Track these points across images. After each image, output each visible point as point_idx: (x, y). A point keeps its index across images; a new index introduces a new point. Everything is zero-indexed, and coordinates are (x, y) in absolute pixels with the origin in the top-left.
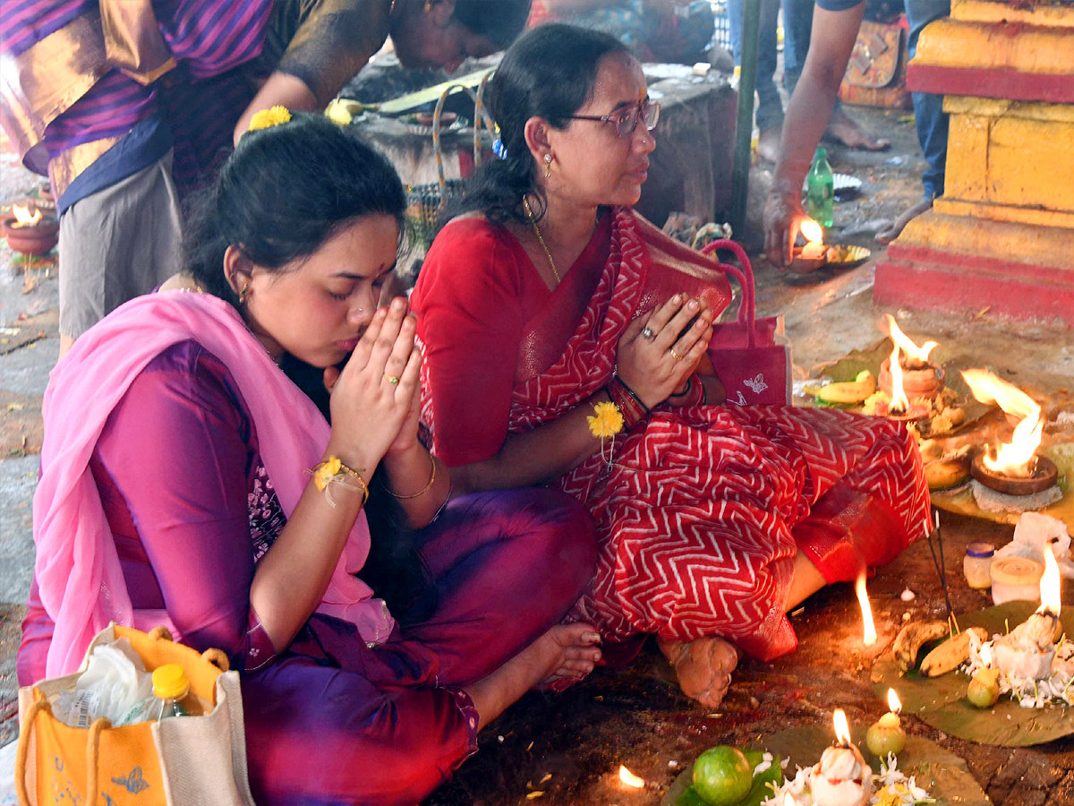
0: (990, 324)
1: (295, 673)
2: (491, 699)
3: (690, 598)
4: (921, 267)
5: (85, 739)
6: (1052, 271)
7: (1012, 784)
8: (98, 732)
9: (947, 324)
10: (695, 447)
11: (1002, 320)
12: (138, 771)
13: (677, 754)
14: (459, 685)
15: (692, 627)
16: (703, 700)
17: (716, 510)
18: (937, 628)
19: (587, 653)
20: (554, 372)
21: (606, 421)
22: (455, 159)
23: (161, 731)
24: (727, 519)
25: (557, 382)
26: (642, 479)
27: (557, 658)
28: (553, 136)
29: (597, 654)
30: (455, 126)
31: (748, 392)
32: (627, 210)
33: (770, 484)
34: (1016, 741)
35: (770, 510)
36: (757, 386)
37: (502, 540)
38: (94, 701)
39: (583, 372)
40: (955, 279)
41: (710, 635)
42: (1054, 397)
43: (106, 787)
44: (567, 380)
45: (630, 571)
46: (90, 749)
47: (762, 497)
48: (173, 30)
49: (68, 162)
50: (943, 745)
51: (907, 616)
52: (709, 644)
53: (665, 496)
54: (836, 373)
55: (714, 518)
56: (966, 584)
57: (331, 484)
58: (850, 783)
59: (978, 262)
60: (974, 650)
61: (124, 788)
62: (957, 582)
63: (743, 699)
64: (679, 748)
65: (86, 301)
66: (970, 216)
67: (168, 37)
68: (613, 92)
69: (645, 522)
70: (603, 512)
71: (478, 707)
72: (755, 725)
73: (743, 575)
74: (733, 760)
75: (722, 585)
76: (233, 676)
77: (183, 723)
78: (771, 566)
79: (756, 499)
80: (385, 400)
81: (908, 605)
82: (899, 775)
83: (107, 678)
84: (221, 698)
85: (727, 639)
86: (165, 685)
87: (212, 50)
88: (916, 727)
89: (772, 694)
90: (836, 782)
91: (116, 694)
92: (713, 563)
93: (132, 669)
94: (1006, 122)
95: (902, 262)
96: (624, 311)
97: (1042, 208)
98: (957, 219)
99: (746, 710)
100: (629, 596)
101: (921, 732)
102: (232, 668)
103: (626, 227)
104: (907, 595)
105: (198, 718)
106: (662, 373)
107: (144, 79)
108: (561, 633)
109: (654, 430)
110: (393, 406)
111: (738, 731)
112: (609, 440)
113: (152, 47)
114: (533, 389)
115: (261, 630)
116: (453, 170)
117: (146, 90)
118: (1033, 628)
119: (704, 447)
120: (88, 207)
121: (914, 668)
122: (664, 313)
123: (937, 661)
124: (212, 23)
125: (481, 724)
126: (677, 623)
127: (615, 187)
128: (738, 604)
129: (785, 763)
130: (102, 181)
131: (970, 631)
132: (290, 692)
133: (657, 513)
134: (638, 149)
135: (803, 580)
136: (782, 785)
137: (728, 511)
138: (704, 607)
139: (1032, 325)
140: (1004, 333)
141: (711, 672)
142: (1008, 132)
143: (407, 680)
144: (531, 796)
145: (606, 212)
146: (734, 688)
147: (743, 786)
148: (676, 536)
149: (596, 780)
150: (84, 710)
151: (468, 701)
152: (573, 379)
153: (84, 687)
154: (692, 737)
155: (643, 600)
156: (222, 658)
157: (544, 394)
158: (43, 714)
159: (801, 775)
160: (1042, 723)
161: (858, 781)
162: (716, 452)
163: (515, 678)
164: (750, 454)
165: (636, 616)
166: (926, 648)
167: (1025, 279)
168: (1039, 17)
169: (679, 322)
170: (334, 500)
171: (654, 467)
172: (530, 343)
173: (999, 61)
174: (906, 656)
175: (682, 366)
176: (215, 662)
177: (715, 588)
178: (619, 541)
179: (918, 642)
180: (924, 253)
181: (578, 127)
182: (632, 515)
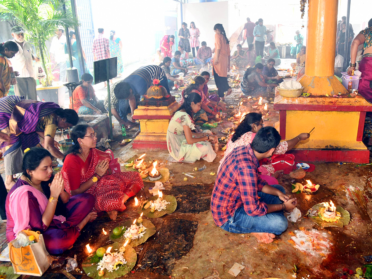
0: (150, 150)
1: (50, 231)
2: (81, 226)
3: (109, 206)
4: (139, 143)
5: (20, 249)
6: (158, 142)
7: (158, 223)
8: (21, 249)
9: (144, 151)
10: (108, 182)
11: (151, 149)
12: (28, 252)
13: (111, 229)
14: (76, 225)
15: (110, 210)
16: (113, 219)
17: (112, 192)
18: (146, 202)
19: (95, 216)
20: (87, 174)
21: (95, 179)
22: (66, 136)
23: (31, 246)
24: (113, 193)
25: (87, 175)
26: (100, 188)
27: (90, 217)
28: (82, 140)
29: (97, 216)
30: (66, 131)
31: (115, 170)
32: (94, 148)
33: (119, 186)
34: (158, 216)
35: (119, 190)
36: (116, 169)
37: (80, 202)
38: (20, 243)
39: (90, 173)
40: (144, 144)
41: (113, 210)
42: (160, 161)
43: (24, 255)
44: (88, 175)
45: (100, 203)
46: (21, 251)
47: (118, 188)
48: (21, 128)
49: (5, 148)
50: (148, 219)
51: (142, 200)
52: (113, 211)
53: (104, 191)
54: (128, 162)
55: (112, 193)
56: (149, 193)
57: (52, 201)
58: (135, 229)
59: (147, 141)
60: (151, 204)
61: (26, 255)
62: (148, 193)
63: (119, 218)
64: (111, 227)
65: (8, 169)
66: (145, 135)
67: (20, 130)
68: (90, 132)
69: (101, 196)
70: (95, 195)
71: (80, 228)
72: (121, 222)
73: (117, 201)
74: (118, 229)
75: (114, 203)
76: (41, 235)
77: (35, 244)
78: (121, 199)
79: (117, 189)
80: (59, 187)
81: (142, 198)
82: (142, 226)
83: (22, 238)
84: (40, 239)
85: (116, 210)
86: (31, 238)
87: (27, 131)
88: (144, 217)
89: (123, 216)
90: (133, 230)
91: (24, 241)
92: (112, 200)
93: (25, 236)
94: (148, 122)
95: (136, 143)
96: (96, 163)
97: (155, 133)
98: (143, 136)
99: (120, 219)
100: (100, 207)
101: (145, 218)
102: (41, 234)
103: (94, 151)
104: (141, 197)
105: (37, 243)
106: (103, 172)
107: (17, 136)
108: (91, 213)
109: (101, 181)
110: (60, 187)
111: (119, 223)
112: (96, 182)
113: (18, 131)
114: (84, 177)
115: (45, 225)
116: (66, 137)
117: (17, 137)
118: (158, 200)
119: (109, 182)
120: (8, 155)
121: (143, 208)
122: (102, 163)
123: (146, 207)
124: (27, 127)
125: (81, 230)
126: (108, 209)
127: (92, 145)
128: (117, 205)
129: (126, 227)
130: (10, 151)
131: (150, 201)
132: (51, 234)
133: (103, 194)
134: (94, 140)
135: (126, 198)
136: (126, 231)
137: (113, 192)
138: (112, 207)
139: (155, 150)
140: (152, 151)
141: (114, 215)
142: (148, 123)
143: (68, 227)
144: (90, 240)
145: (91, 149)
146: (118, 216)
147: (120, 232)
148: (106, 197)
149: (99, 235)
150: (19, 244)
151: (78, 227)
152: (89, 174)
153: (18, 240)
154: (113, 225)
155: (103, 207)
156: (39, 232)
157: (85, 177)
158: (12, 247)
159: (129, 229)
160: (161, 213)
161: (136, 229)
162: (111, 182)
163: (85, 222)
164: (116, 182)
165: (102, 209)
166: (145, 205)
167: (154, 143)
168: (150, 108)
169: (104, 164)
170: (53, 203)
171: (102, 186)
172: (83, 170)
173: (145, 114)
174: (142, 207)
175: (106, 170)
176: (38, 233)
177: (113, 204)
178: (98, 199)
179: (143, 204)
180: (139, 141)
181: (85, 138)
182: (99, 195)
